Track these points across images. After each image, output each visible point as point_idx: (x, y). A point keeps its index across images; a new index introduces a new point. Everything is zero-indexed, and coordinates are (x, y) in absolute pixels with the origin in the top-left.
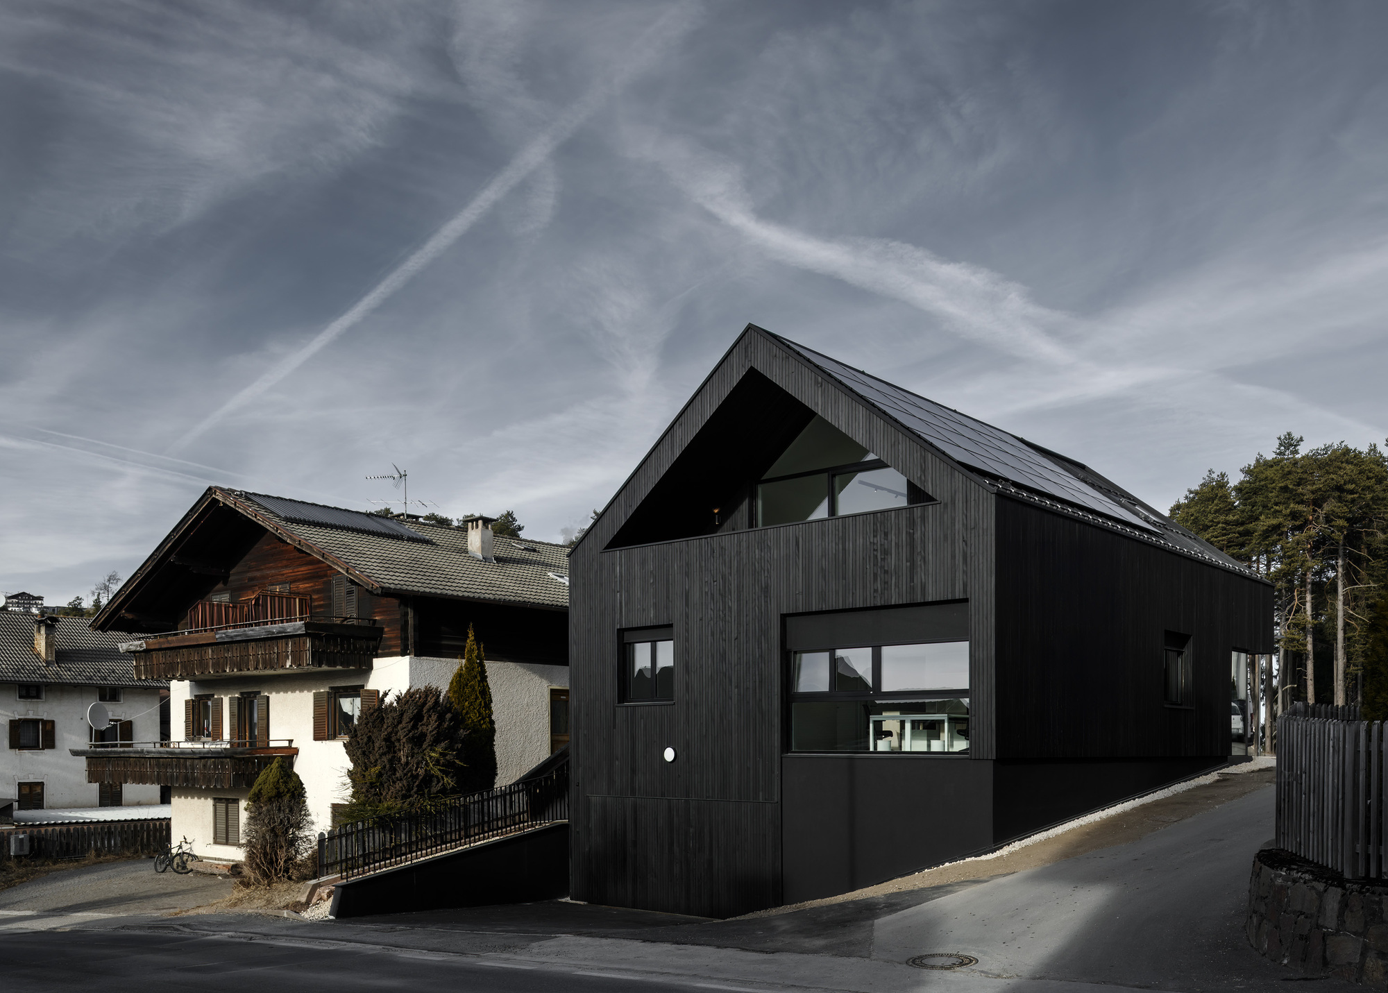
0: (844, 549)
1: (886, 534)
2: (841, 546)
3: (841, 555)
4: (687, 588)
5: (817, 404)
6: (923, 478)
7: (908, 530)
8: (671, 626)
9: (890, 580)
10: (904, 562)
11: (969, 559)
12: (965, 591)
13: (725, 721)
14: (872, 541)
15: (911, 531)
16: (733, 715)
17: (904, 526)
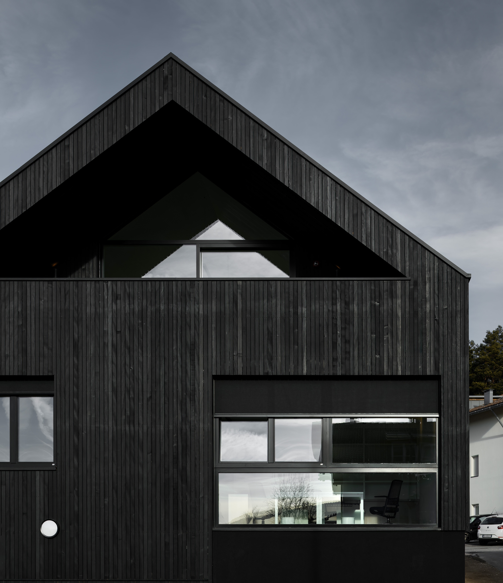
0: (296, 313)
1: (347, 304)
2: (291, 310)
3: (292, 319)
4: (76, 336)
5: (261, 158)
6: (390, 252)
7: (373, 302)
8: (50, 378)
9: (351, 349)
10: (369, 334)
11: (441, 338)
12: (437, 367)
13: (132, 492)
14: (330, 309)
15: (377, 304)
16: (145, 485)
17: (368, 297)
